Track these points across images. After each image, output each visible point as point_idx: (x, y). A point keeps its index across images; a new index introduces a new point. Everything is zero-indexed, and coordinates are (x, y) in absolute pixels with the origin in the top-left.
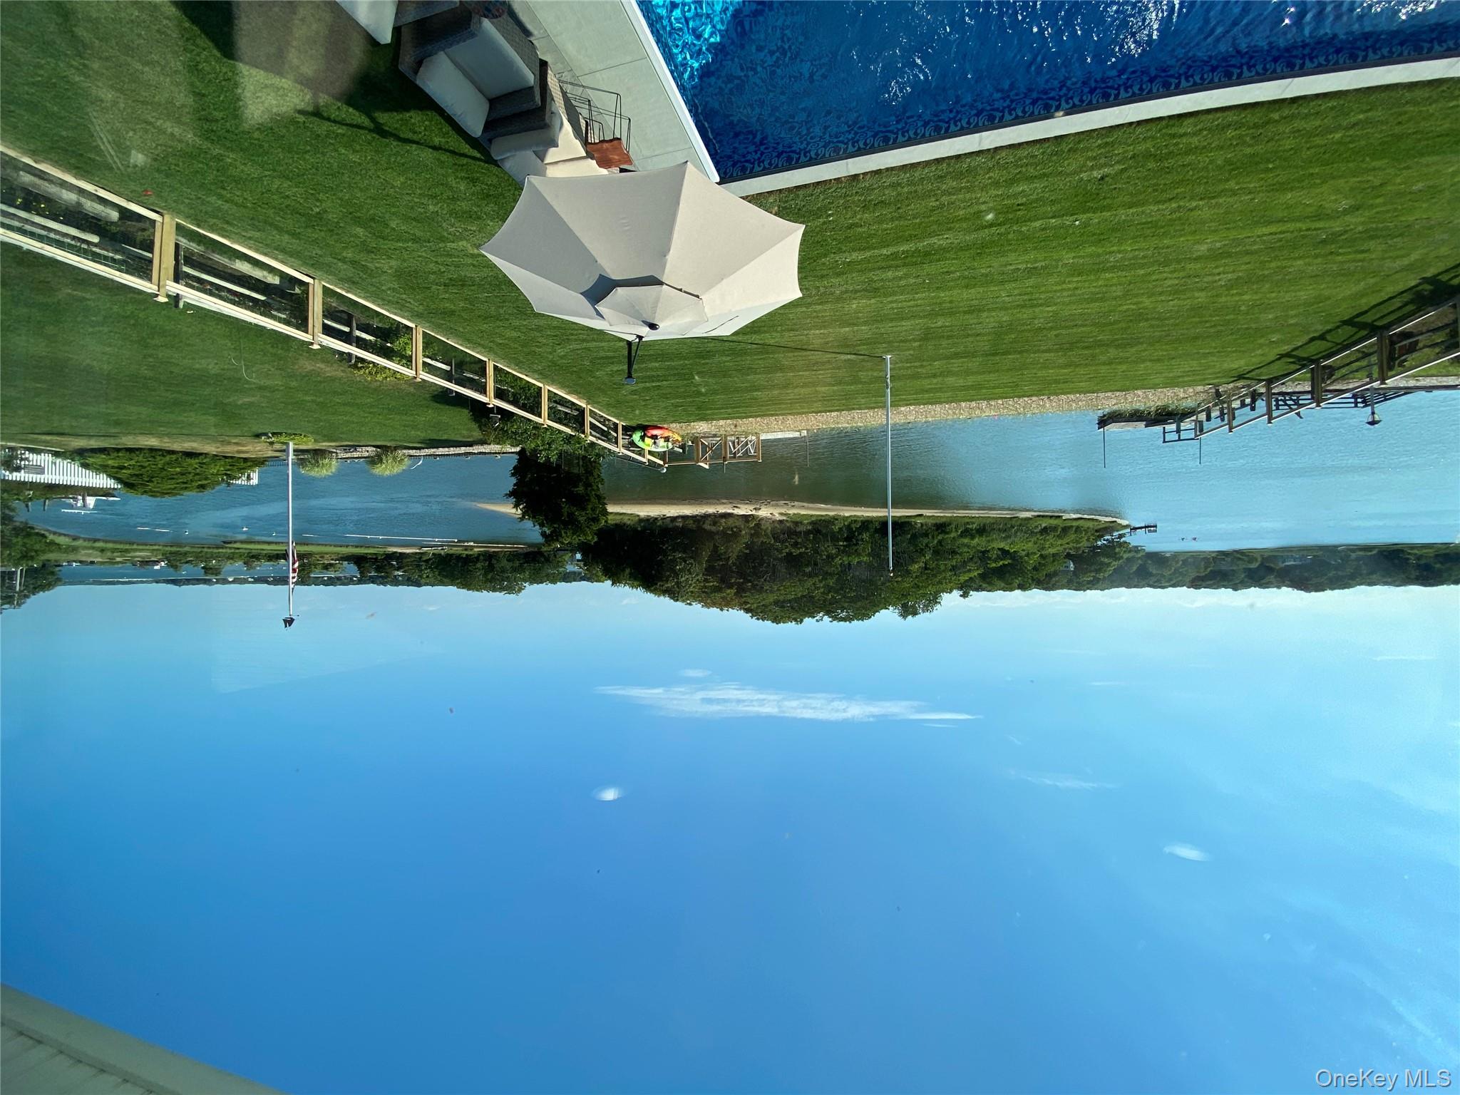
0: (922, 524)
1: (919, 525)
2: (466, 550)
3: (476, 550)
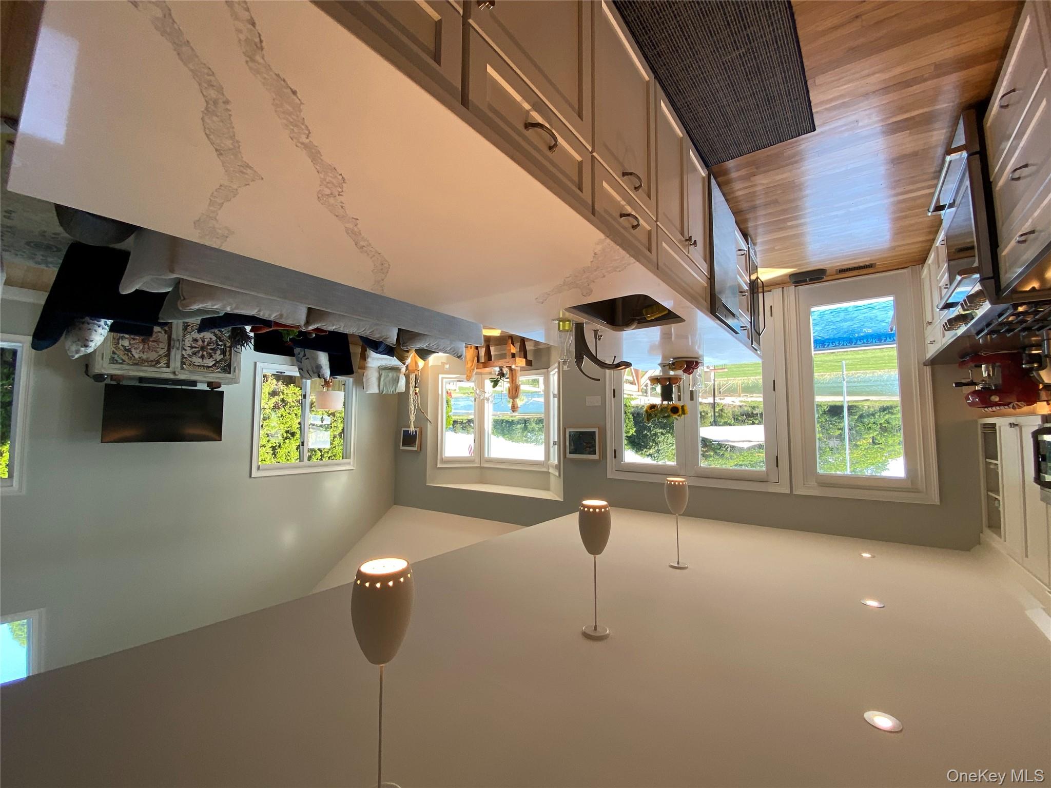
0: (869, 407)
1: (866, 407)
2: (512, 417)
3: (517, 417)
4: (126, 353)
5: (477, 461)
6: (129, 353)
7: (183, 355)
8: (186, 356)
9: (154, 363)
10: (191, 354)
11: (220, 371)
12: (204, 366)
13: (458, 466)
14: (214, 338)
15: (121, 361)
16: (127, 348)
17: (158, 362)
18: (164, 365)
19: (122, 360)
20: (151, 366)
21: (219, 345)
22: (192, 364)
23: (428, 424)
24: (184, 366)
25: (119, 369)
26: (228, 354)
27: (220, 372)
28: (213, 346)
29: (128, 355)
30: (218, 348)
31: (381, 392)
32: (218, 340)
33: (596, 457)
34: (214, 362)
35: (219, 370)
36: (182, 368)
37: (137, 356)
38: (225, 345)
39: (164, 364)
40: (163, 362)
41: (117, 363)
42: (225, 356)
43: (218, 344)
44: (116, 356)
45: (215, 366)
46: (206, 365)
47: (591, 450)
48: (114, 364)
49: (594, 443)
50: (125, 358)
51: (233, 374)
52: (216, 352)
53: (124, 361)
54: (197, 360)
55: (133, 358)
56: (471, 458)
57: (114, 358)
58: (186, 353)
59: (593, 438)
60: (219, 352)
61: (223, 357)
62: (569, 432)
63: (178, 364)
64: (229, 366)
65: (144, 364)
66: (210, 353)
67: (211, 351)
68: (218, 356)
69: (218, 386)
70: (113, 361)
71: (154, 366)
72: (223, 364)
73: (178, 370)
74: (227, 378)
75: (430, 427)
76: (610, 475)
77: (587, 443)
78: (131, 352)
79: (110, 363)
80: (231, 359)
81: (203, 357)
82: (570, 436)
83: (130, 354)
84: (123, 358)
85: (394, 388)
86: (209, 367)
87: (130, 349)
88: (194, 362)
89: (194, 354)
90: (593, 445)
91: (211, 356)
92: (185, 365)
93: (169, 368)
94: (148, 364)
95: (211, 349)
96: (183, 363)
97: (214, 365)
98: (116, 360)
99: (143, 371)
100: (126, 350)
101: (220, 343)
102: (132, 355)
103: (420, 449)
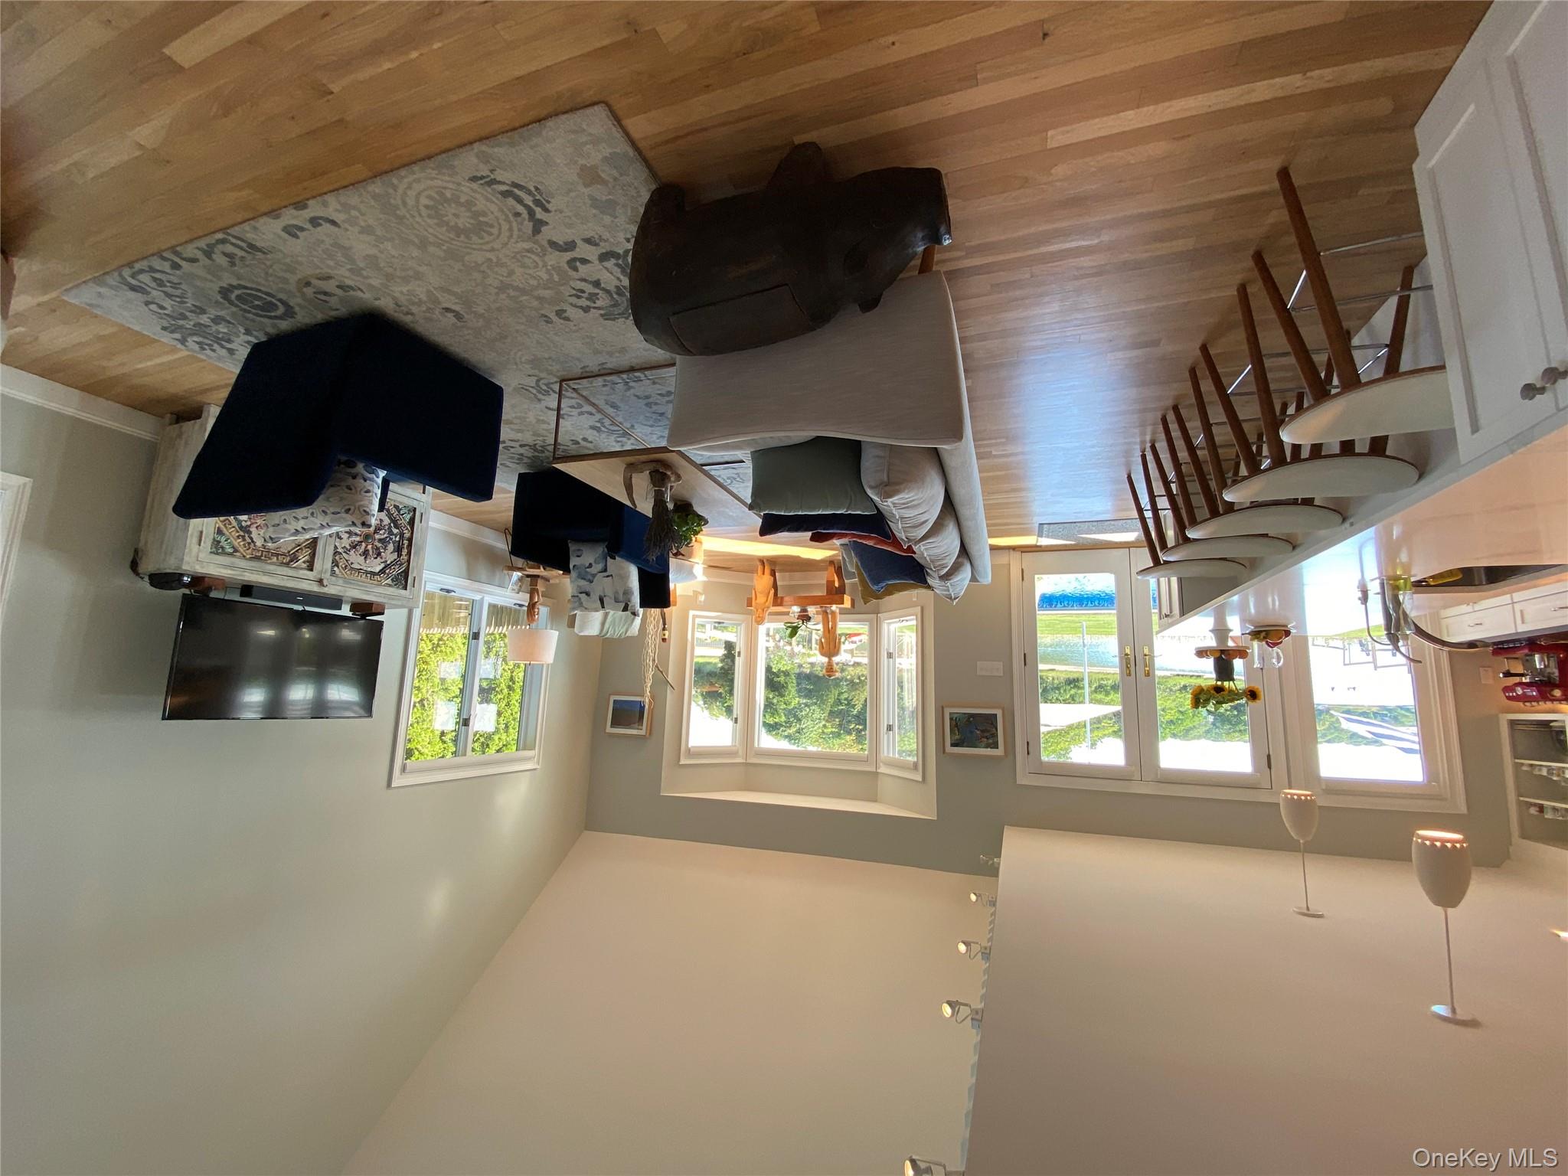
4: (242, 533)
5: (740, 753)
6: (247, 535)
7: (336, 547)
8: (340, 550)
9: (288, 558)
10: (349, 548)
11: (390, 583)
12: (367, 572)
13: (712, 760)
14: (387, 521)
15: (231, 550)
16: (244, 524)
17: (294, 558)
18: (304, 566)
19: (233, 547)
20: (282, 564)
21: (393, 534)
22: (348, 567)
23: (668, 691)
24: (336, 569)
25: (225, 566)
26: (405, 552)
27: (390, 586)
28: (382, 534)
29: (244, 540)
30: (391, 539)
31: (603, 634)
32: (392, 525)
33: (999, 752)
34: (383, 565)
35: (389, 581)
36: (333, 573)
37: (259, 543)
38: (402, 535)
39: (304, 562)
40: (304, 557)
41: (224, 553)
42: (400, 555)
43: (391, 533)
44: (223, 539)
45: (384, 572)
46: (369, 569)
47: (991, 741)
48: (217, 554)
49: (995, 731)
50: (238, 543)
51: (411, 589)
52: (386, 546)
53: (236, 551)
54: (356, 559)
55: (252, 545)
56: (734, 748)
57: (219, 542)
58: (341, 543)
59: (992, 724)
60: (391, 547)
61: (396, 557)
62: (950, 713)
63: (328, 565)
64: (406, 574)
65: (270, 558)
66: (378, 549)
67: (379, 545)
68: (389, 555)
69: (379, 611)
70: (217, 549)
71: (287, 564)
72: (396, 571)
73: (326, 576)
74: (400, 597)
75: (670, 696)
76: (1023, 779)
77: (982, 731)
78: (250, 533)
79: (211, 552)
80: (409, 561)
81: (365, 554)
82: (951, 719)
83: (247, 537)
84: (236, 543)
85: (624, 630)
86: (373, 574)
87: (249, 526)
88: (352, 563)
89: (354, 546)
90: (993, 734)
91: (379, 554)
92: (338, 567)
93: (312, 570)
94: (278, 559)
95: (380, 540)
96: (335, 563)
97: (382, 571)
98: (222, 548)
99: (265, 573)
100: (241, 528)
101: (395, 531)
102: (251, 538)
103: (650, 734)
